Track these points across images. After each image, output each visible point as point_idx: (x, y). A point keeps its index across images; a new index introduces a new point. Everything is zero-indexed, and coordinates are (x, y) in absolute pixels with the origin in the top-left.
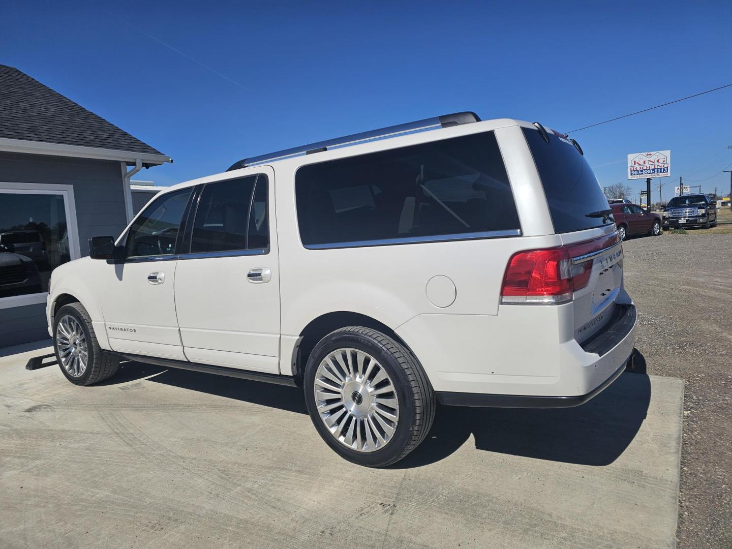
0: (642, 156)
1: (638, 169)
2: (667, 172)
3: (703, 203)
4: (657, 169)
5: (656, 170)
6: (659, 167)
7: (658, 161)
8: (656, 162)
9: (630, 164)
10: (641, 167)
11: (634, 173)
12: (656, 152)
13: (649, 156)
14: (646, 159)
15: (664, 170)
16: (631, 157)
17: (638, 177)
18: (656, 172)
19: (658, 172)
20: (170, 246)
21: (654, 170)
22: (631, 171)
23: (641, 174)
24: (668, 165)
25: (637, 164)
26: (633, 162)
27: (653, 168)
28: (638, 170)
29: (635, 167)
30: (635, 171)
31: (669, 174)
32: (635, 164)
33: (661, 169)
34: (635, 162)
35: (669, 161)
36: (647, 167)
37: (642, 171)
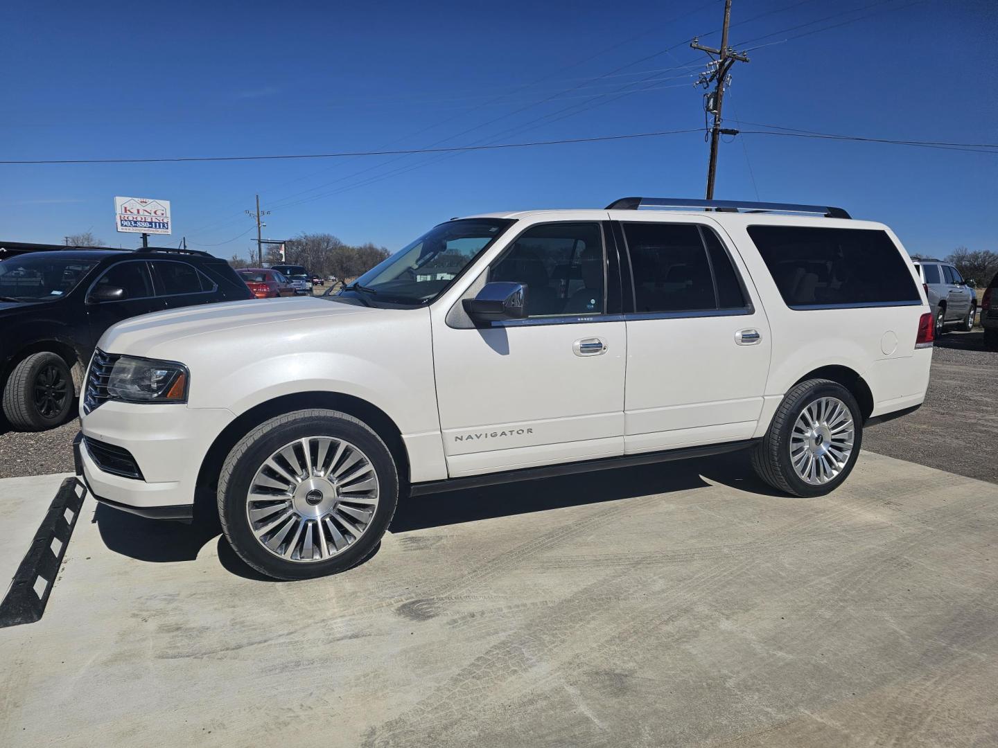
0: (134, 202)
1: (131, 218)
2: (167, 229)
3: (305, 275)
4: (156, 223)
5: (153, 224)
6: (157, 221)
7: (155, 212)
8: (153, 214)
9: (119, 210)
10: (135, 217)
11: (125, 223)
12: (152, 200)
13: (144, 204)
14: (139, 207)
15: (164, 225)
16: (120, 201)
17: (131, 230)
18: (154, 226)
19: (156, 226)
20: (593, 301)
21: (151, 223)
22: (122, 221)
23: (134, 226)
24: (168, 220)
25: (128, 213)
26: (123, 209)
27: (150, 221)
28: (130, 221)
29: (126, 216)
30: (126, 221)
31: (169, 232)
32: (126, 212)
33: (159, 223)
34: (126, 208)
35: (169, 214)
36: (142, 219)
37: (135, 222)
